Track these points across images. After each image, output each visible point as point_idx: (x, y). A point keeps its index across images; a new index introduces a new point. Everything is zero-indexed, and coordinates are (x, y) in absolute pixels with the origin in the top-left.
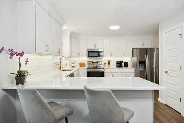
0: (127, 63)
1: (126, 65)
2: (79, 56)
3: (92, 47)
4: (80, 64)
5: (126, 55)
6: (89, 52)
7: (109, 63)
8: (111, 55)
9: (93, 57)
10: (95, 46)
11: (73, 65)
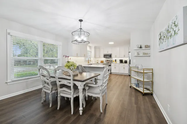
0: (126, 61)
1: (126, 62)
2: (100, 57)
3: (106, 53)
4: (101, 61)
5: (124, 56)
6: (104, 55)
7: (116, 61)
8: (116, 57)
9: (106, 58)
10: (108, 52)
11: (97, 62)
